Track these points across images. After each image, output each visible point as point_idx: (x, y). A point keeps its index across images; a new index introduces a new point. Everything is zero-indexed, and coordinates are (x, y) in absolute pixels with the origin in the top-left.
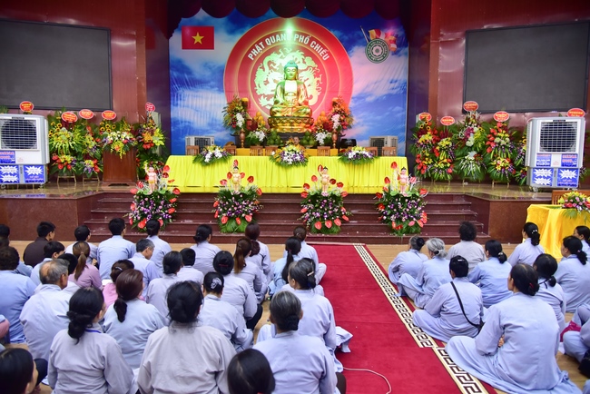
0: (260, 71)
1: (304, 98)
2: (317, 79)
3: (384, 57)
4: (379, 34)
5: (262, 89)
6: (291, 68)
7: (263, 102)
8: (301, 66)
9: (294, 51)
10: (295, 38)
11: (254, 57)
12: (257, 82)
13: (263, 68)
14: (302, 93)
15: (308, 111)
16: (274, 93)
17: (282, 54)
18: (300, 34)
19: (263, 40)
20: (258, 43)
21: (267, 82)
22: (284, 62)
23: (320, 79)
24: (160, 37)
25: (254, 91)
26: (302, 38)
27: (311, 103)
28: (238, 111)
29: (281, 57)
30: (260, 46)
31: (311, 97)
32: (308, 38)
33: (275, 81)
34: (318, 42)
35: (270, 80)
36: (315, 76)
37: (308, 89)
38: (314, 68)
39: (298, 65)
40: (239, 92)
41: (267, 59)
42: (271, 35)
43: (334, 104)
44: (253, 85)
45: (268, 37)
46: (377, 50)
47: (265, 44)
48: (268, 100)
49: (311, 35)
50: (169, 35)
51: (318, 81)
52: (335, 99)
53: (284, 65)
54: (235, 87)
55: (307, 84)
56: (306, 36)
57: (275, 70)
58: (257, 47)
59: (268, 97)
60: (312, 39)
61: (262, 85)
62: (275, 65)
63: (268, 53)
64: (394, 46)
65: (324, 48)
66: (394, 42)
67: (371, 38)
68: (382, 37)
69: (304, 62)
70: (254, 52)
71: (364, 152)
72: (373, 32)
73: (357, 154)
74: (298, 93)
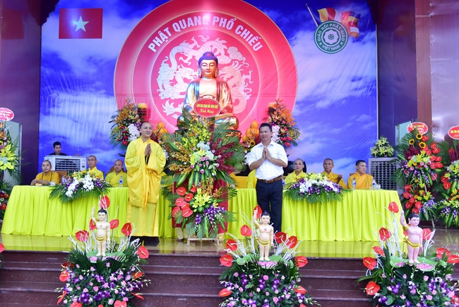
0: (164, 66)
1: (226, 104)
2: (245, 77)
3: (341, 45)
4: (332, 13)
5: (168, 92)
6: (209, 62)
7: (169, 109)
8: (222, 60)
9: (212, 39)
10: (214, 21)
11: (156, 47)
12: (160, 82)
13: (169, 63)
14: (225, 96)
15: (233, 121)
16: (183, 97)
17: (196, 43)
18: (220, 16)
19: (170, 25)
20: (162, 29)
21: (174, 82)
22: (199, 54)
23: (249, 77)
24: (30, 23)
25: (156, 95)
26: (223, 22)
27: (238, 110)
28: (131, 122)
29: (195, 48)
30: (166, 33)
31: (237, 102)
32: (232, 22)
33: (186, 80)
34: (246, 26)
35: (179, 79)
36: (242, 73)
37: (233, 90)
38: (240, 62)
39: (218, 57)
40: (135, 95)
41: (175, 51)
42: (180, 18)
43: (271, 111)
44: (155, 85)
45: (177, 20)
46: (330, 37)
47: (172, 30)
48: (176, 106)
49: (236, 18)
50: (42, 20)
51: (247, 80)
52: (272, 104)
53: (198, 59)
54: (130, 89)
55: (230, 83)
56: (229, 18)
57: (186, 65)
58: (161, 34)
59: (176, 102)
60: (237, 23)
61: (167, 86)
62: (185, 58)
63: (176, 43)
64: (355, 30)
65: (255, 34)
66: (355, 24)
67: (322, 20)
68: (338, 17)
69: (227, 54)
70: (157, 41)
71: (325, 183)
72: (324, 12)
73: (314, 185)
74: (219, 96)
